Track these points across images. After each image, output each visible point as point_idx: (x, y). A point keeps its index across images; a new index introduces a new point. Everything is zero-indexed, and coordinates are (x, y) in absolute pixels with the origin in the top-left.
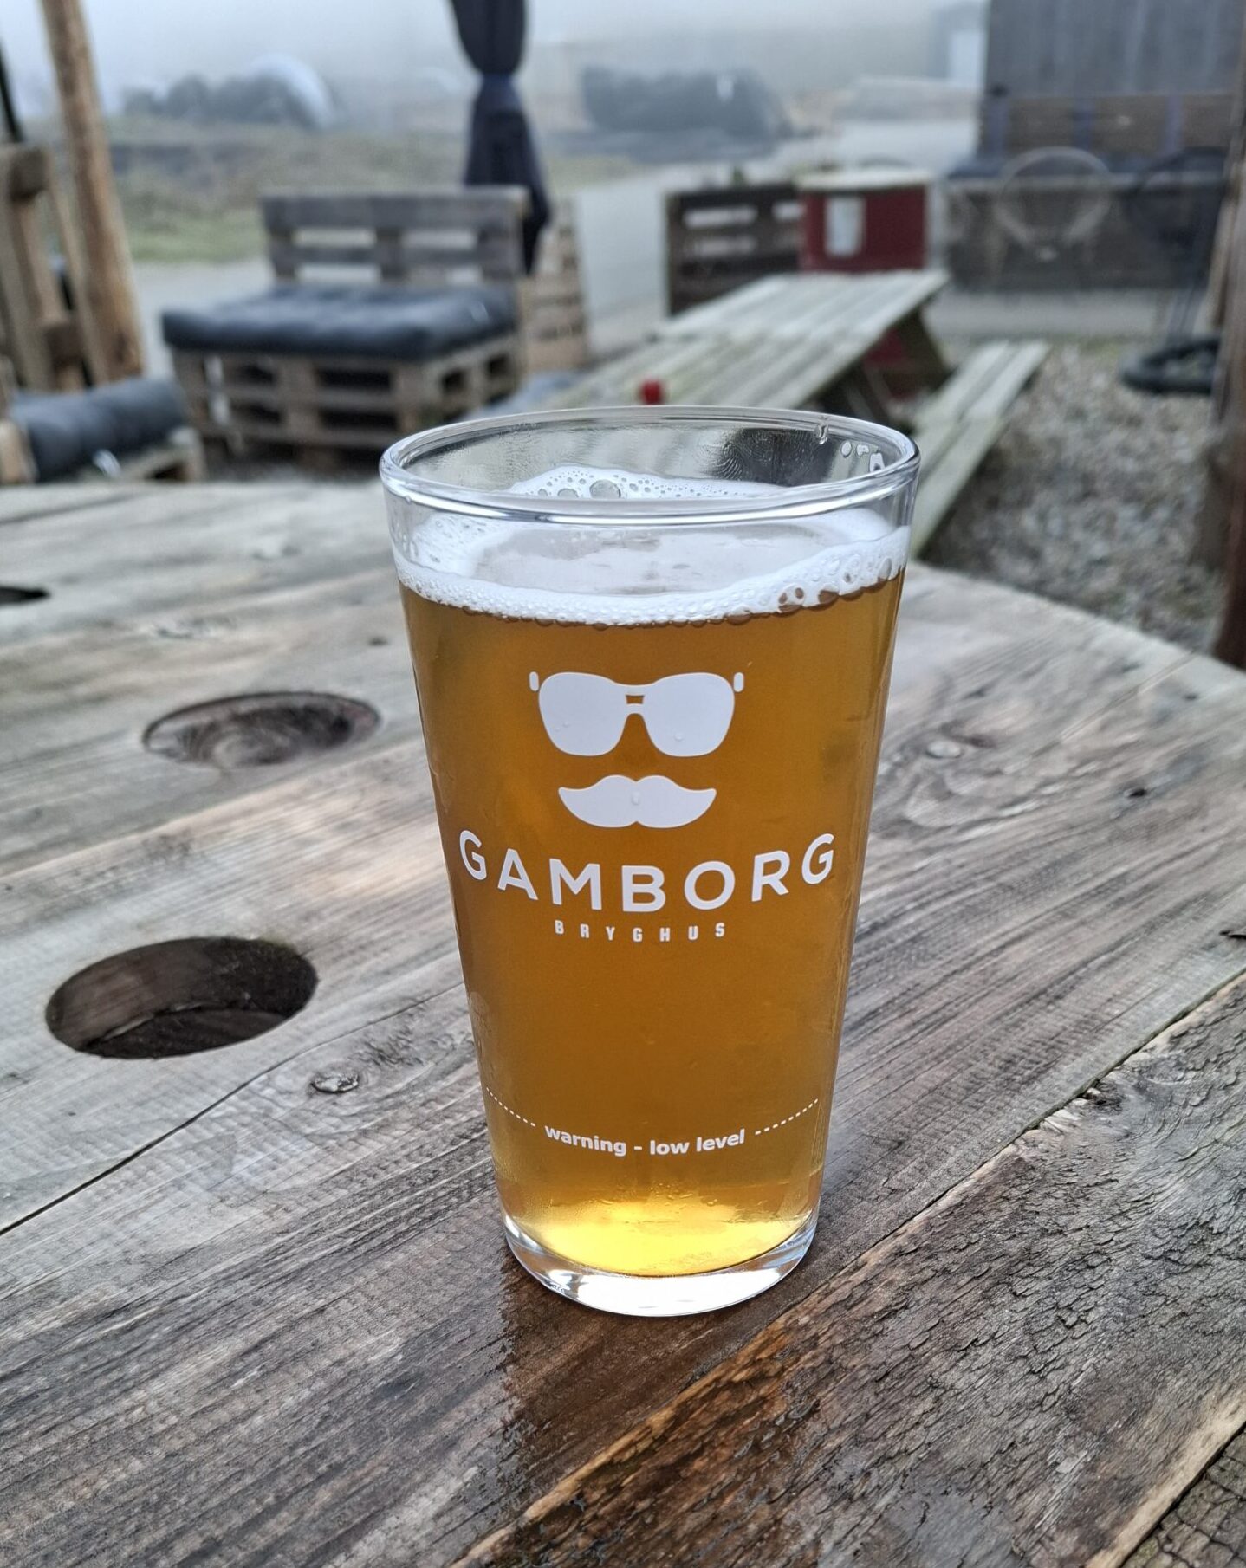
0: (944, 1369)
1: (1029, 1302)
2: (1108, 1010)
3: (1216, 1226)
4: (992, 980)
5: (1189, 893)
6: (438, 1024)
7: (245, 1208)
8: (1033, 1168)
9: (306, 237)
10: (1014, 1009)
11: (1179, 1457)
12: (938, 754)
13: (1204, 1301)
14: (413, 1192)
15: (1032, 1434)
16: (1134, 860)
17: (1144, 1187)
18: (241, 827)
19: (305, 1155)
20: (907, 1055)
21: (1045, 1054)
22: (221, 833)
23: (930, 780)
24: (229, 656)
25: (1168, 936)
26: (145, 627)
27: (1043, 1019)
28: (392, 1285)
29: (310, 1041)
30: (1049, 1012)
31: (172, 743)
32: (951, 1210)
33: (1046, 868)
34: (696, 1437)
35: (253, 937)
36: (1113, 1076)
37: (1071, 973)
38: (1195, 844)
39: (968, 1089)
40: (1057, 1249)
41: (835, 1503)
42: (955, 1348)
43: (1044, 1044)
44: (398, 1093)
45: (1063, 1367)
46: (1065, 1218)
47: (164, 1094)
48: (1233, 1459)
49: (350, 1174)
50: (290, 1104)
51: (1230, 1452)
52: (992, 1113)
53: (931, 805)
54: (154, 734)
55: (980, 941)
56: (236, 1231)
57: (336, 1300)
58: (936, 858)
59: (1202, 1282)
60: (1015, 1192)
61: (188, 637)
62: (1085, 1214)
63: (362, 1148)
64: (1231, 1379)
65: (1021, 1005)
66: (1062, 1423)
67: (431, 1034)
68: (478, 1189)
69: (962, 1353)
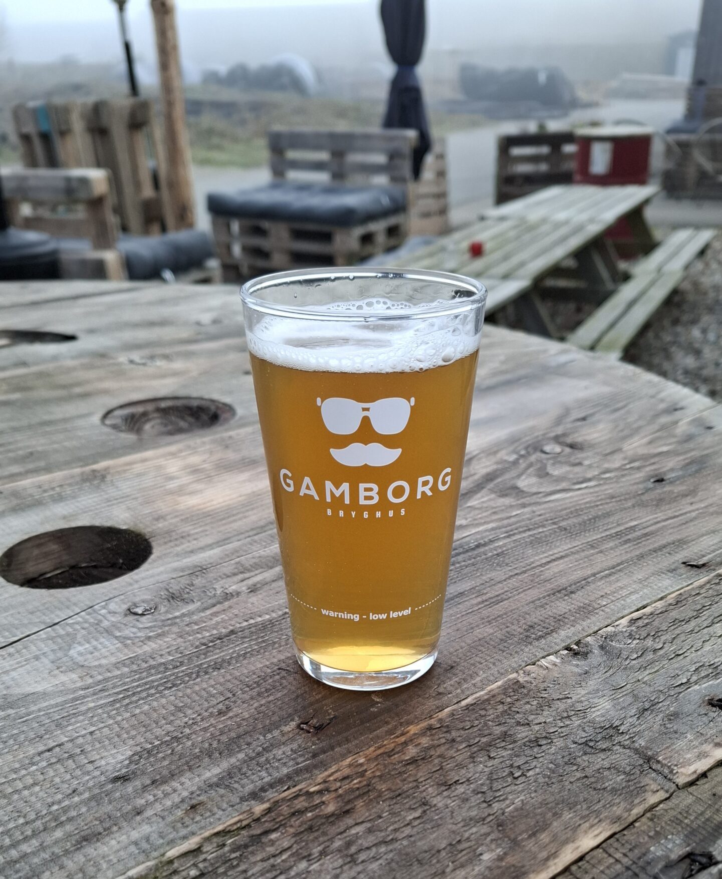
0: (434, 795)
1: (496, 761)
2: (600, 601)
3: (622, 729)
4: (537, 580)
5: (671, 539)
6: (210, 581)
7: (70, 673)
8: (524, 687)
9: (292, 155)
10: (544, 597)
11: (554, 858)
12: (548, 451)
13: (601, 770)
14: (165, 672)
15: (473, 836)
16: (645, 518)
17: (587, 703)
18: (138, 468)
19: (112, 647)
20: (471, 619)
21: (553, 624)
22: (125, 471)
23: (539, 465)
24: (163, 376)
25: (650, 562)
26: (123, 358)
27: (559, 604)
28: (136, 722)
29: (136, 586)
30: (564, 600)
31: (118, 421)
32: (467, 707)
33: (590, 520)
34: (278, 820)
35: (124, 527)
36: (589, 639)
37: (585, 579)
38: (684, 511)
39: (502, 640)
40: (523, 733)
41: (345, 864)
42: (445, 784)
43: (555, 618)
44: (176, 618)
45: (504, 800)
46: (533, 717)
47: (47, 609)
48: (588, 862)
49: (133, 660)
50: (113, 619)
51: (588, 858)
52: (511, 655)
53: (534, 480)
54: (110, 416)
55: (537, 558)
56: (60, 685)
57: (102, 728)
58: (526, 510)
59: (603, 760)
60: (509, 700)
61: (144, 364)
62: (547, 716)
63: (145, 646)
64: (602, 816)
65: (549, 595)
66: (492, 832)
67: (205, 587)
68: (202, 674)
69: (447, 787)
